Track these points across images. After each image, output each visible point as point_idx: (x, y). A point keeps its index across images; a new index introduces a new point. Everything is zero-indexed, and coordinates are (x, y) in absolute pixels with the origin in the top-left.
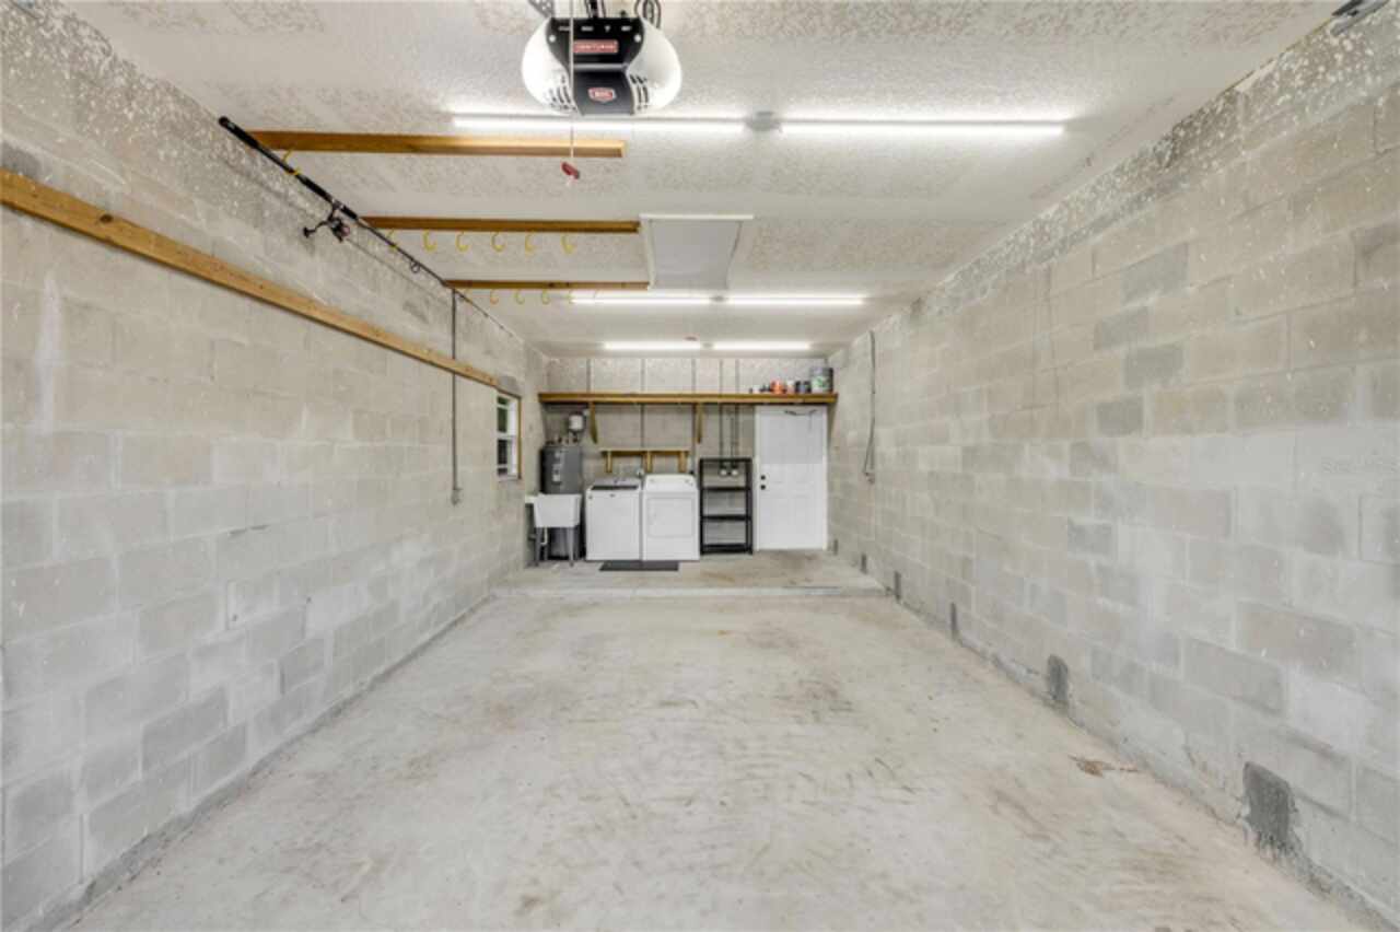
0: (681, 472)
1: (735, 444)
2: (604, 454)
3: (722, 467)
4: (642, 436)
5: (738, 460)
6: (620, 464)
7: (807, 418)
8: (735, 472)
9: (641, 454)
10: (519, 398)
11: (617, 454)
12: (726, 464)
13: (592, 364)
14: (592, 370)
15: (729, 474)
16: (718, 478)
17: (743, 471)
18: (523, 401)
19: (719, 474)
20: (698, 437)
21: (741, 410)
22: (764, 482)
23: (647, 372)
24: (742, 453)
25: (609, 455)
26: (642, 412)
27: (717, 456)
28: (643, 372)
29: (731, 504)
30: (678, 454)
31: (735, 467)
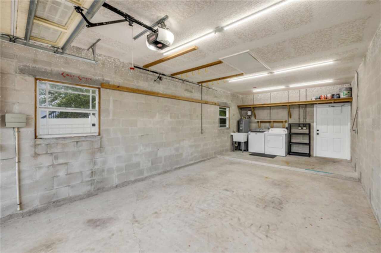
0: (283, 128)
1: (305, 118)
2: (258, 122)
3: (299, 126)
4: (270, 117)
5: (306, 124)
6: (263, 125)
7: (340, 108)
8: (304, 128)
9: (270, 122)
10: (229, 107)
11: (262, 122)
12: (301, 125)
13: (254, 96)
14: (254, 98)
15: (302, 129)
16: (298, 130)
17: (308, 128)
18: (230, 108)
19: (298, 129)
20: (290, 115)
21: (307, 107)
22: (318, 132)
23: (272, 97)
24: (308, 121)
25: (259, 122)
26: (270, 109)
27: (298, 122)
28: (270, 97)
29: (303, 139)
30: (282, 122)
31: (304, 126)
